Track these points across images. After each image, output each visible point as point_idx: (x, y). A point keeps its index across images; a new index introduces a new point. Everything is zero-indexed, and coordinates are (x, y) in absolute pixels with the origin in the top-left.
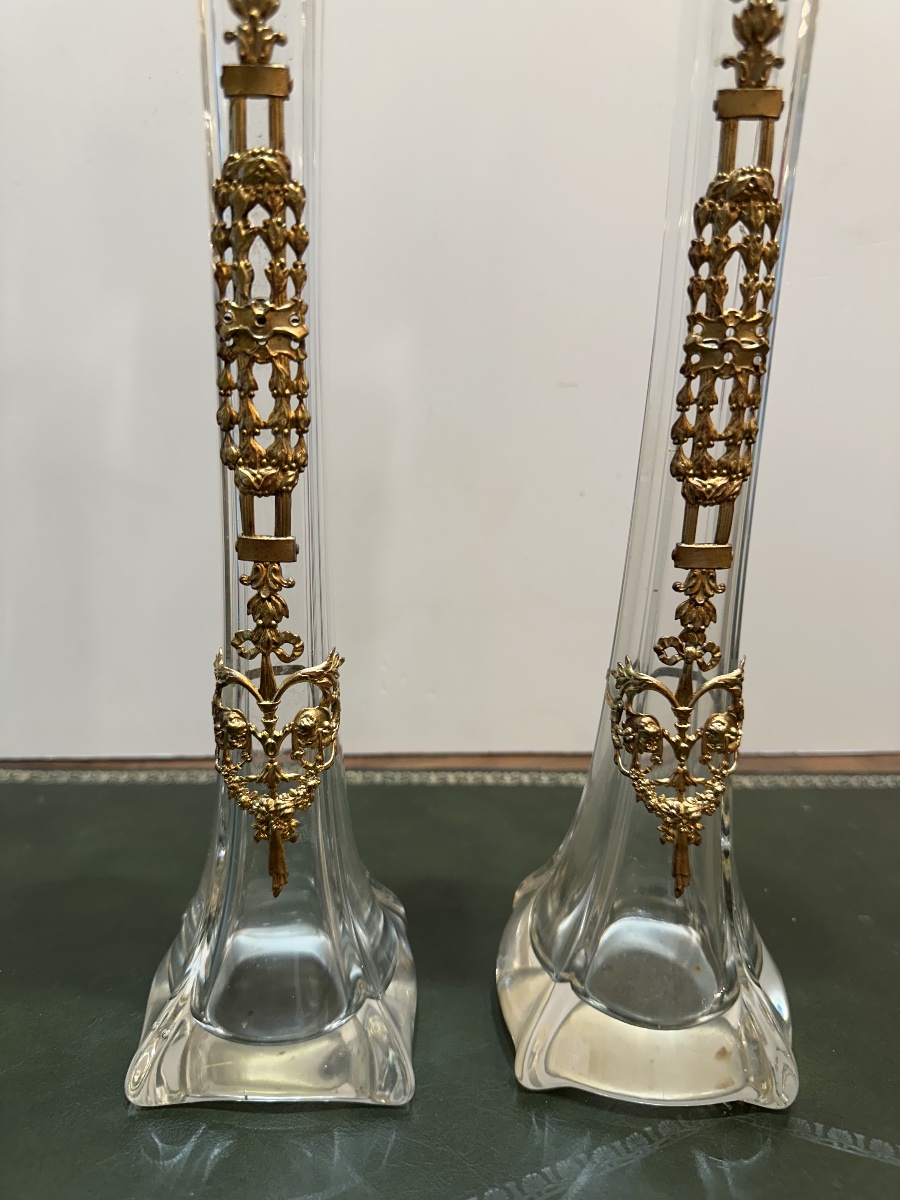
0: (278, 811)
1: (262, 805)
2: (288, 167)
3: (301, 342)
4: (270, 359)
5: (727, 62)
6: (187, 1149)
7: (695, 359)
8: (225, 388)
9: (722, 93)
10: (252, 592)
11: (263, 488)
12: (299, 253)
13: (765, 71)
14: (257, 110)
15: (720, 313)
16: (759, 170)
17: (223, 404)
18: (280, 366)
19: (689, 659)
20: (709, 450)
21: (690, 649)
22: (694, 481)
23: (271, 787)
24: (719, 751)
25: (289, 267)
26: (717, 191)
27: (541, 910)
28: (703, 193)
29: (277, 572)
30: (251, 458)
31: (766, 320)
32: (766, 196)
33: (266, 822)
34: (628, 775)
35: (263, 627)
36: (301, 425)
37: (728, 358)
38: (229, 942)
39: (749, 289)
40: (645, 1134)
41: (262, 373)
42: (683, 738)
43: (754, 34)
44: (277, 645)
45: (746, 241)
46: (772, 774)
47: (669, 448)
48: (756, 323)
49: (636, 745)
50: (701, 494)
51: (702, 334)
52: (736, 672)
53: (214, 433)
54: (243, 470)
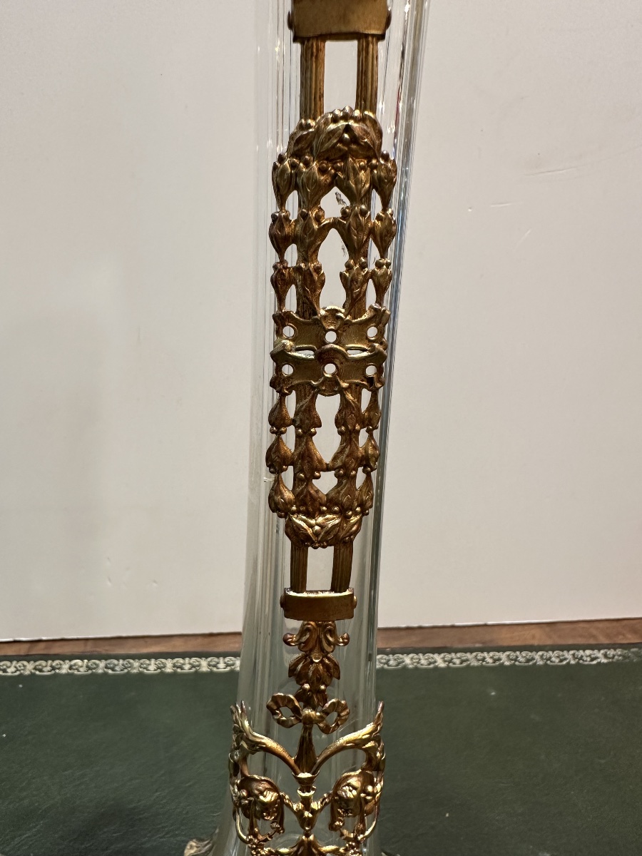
7: (288, 370)
15: (315, 313)
16: (357, 113)
19: (307, 724)
20: (314, 481)
21: (308, 712)
22: (299, 519)
24: (352, 817)
26: (301, 145)
28: (282, 148)
31: (380, 318)
32: (372, 151)
34: (246, 842)
37: (330, 369)
39: (353, 280)
42: (307, 807)
45: (345, 214)
46: (465, 651)
47: (267, 478)
48: (366, 323)
49: (253, 810)
50: (308, 537)
51: (294, 339)
52: (370, 727)
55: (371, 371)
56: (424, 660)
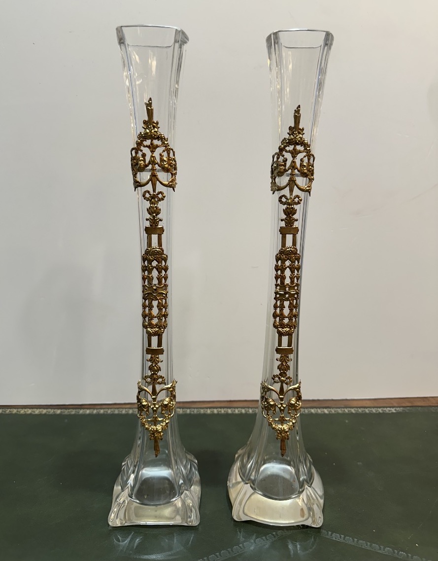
0: (157, 431)
1: (152, 428)
2: (163, 251)
3: (166, 295)
4: (158, 299)
5: (282, 220)
6: (129, 539)
7: (278, 296)
8: (144, 306)
9: (281, 227)
10: (150, 364)
11: (154, 334)
12: (166, 272)
13: (293, 223)
14: (155, 237)
15: (284, 284)
16: (293, 247)
17: (144, 311)
18: (160, 301)
19: (282, 382)
20: (284, 320)
21: (282, 378)
22: (280, 329)
23: (155, 423)
24: (294, 410)
25: (163, 275)
26: (281, 252)
27: (242, 461)
28: (278, 252)
29: (158, 358)
30: (151, 326)
31: (297, 285)
32: (296, 253)
33: (153, 434)
34: (266, 418)
35: (153, 374)
36: (166, 316)
37: (287, 296)
38: (140, 472)
39: (292, 277)
40: (273, 535)
41: (155, 303)
42: (282, 406)
43: (289, 214)
44: (157, 379)
45: (290, 265)
47: (272, 320)
49: (268, 408)
50: (282, 333)
51: (279, 289)
52: (297, 385)
53: (141, 319)
54: (149, 329)
55: (296, 296)
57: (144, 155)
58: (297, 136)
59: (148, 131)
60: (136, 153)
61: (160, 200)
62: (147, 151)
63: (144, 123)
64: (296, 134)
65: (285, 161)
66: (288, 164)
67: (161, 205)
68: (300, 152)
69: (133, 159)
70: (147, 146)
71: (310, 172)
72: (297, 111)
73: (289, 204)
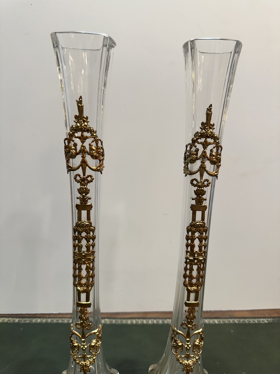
0: (86, 365)
1: (82, 363)
2: (91, 224)
3: (93, 260)
4: (86, 264)
5: (193, 199)
7: (188, 261)
8: (75, 269)
9: (192, 205)
10: (80, 314)
11: (83, 292)
12: (93, 241)
13: (202, 202)
14: (84, 213)
15: (194, 251)
16: (201, 221)
17: (75, 273)
18: (88, 265)
19: (189, 328)
20: (192, 281)
21: (189, 326)
22: (189, 288)
23: (84, 359)
24: (197, 349)
25: (91, 243)
26: (191, 225)
28: (188, 225)
29: (86, 310)
30: (80, 285)
31: (205, 253)
32: (204, 227)
33: (83, 368)
34: (175, 354)
35: (83, 322)
36: (93, 276)
37: (196, 261)
39: (200, 246)
41: (84, 267)
42: (188, 346)
43: (199, 195)
44: (86, 327)
45: (199, 236)
46: (224, 318)
47: (183, 279)
48: (202, 253)
49: (176, 347)
50: (191, 291)
51: (189, 255)
52: (201, 330)
53: (72, 279)
54: (79, 288)
55: (203, 261)
56: (211, 321)
57: (75, 145)
58: (208, 131)
59: (79, 125)
60: (69, 143)
61: (89, 182)
62: (78, 141)
63: (75, 118)
64: (208, 129)
65: (197, 150)
66: (200, 153)
67: (90, 186)
68: (210, 144)
69: (66, 147)
70: (78, 137)
71: (218, 160)
72: (209, 109)
73: (199, 186)
